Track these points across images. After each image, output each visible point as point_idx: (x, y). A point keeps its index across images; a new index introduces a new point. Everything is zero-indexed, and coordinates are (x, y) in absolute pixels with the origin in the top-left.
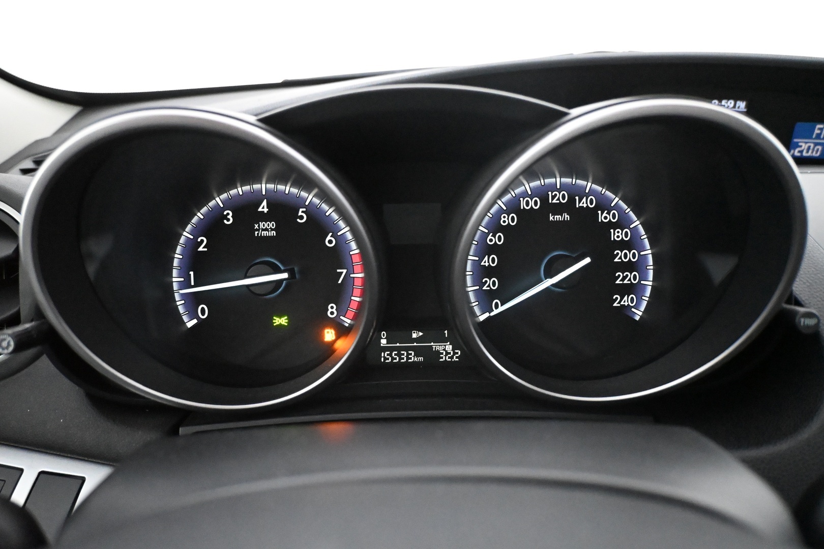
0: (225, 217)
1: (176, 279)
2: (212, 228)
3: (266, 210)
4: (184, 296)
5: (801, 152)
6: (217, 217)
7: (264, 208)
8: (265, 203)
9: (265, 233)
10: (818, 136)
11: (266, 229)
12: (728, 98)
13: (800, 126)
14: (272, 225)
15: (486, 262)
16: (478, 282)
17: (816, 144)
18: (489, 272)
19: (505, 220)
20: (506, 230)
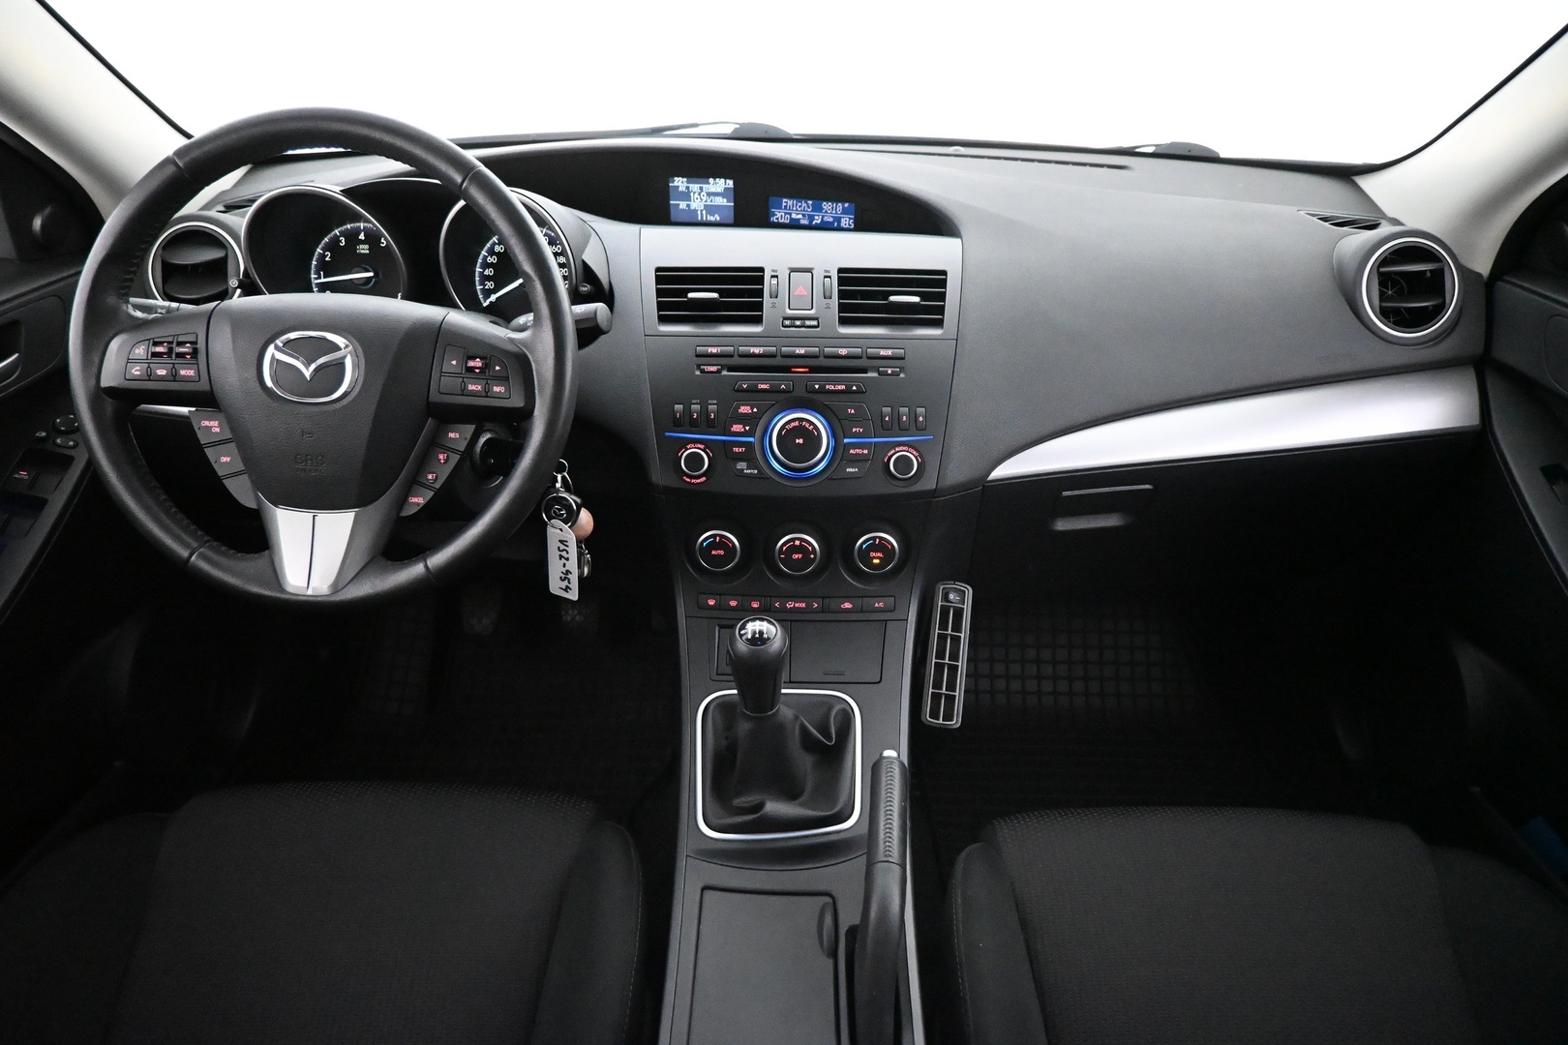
0: (341, 241)
1: (313, 276)
2: (333, 246)
3: (363, 238)
4: (317, 284)
5: (777, 219)
6: (336, 239)
7: (362, 237)
8: (362, 234)
9: (363, 251)
10: (786, 207)
11: (364, 249)
12: (720, 178)
13: (772, 199)
14: (367, 247)
15: (487, 272)
16: (482, 283)
17: (786, 214)
18: (489, 278)
19: (497, 249)
20: (498, 254)
